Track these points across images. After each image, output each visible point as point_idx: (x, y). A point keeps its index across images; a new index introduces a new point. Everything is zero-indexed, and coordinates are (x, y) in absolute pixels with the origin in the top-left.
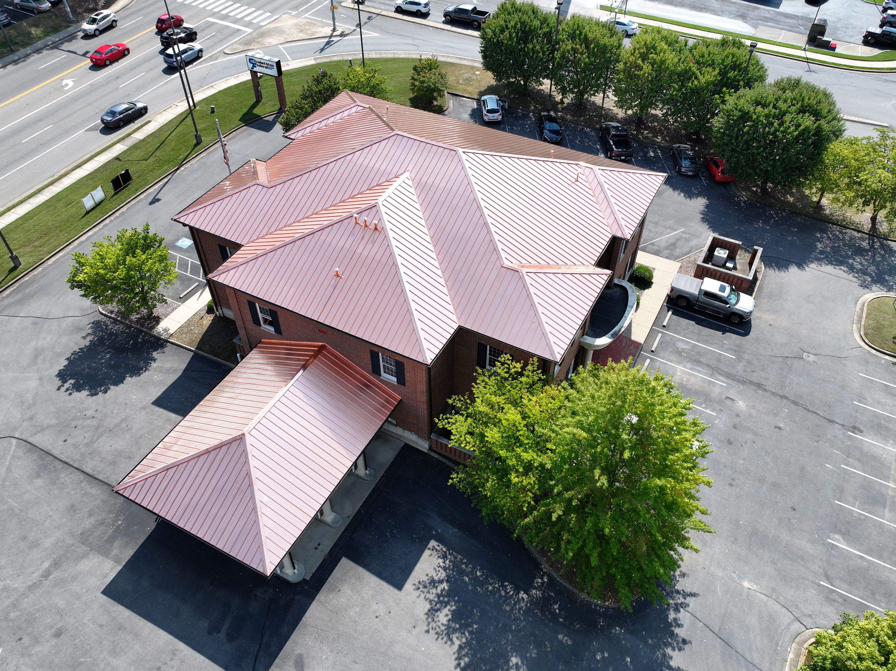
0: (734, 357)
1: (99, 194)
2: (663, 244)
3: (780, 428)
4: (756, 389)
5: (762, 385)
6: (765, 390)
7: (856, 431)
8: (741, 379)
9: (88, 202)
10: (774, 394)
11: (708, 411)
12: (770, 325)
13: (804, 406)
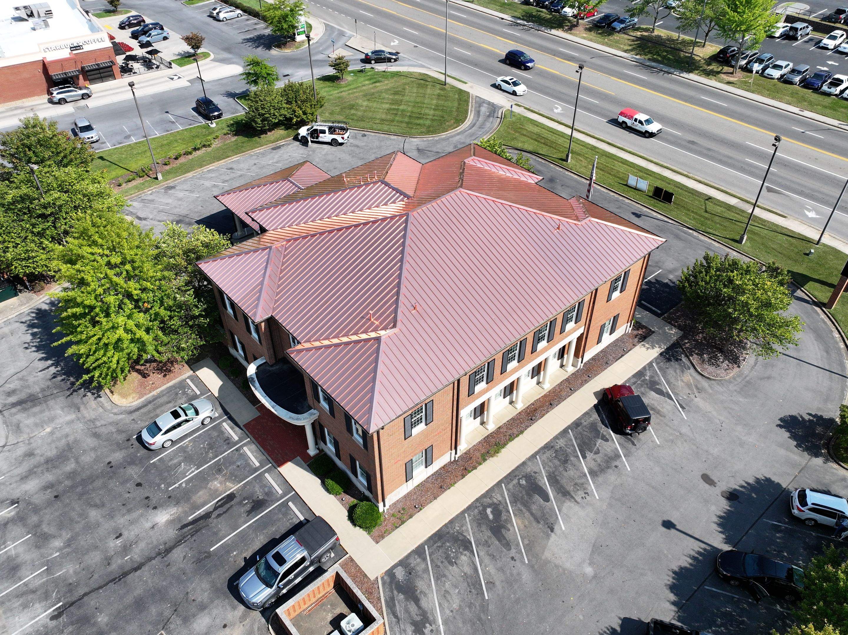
0: (211, 550)
1: (643, 185)
2: (420, 585)
3: (117, 538)
4: (167, 545)
5: (165, 556)
6: (159, 554)
7: (56, 613)
8: (186, 539)
9: (632, 181)
10: (150, 559)
11: (177, 485)
12: (225, 626)
13: (117, 580)
